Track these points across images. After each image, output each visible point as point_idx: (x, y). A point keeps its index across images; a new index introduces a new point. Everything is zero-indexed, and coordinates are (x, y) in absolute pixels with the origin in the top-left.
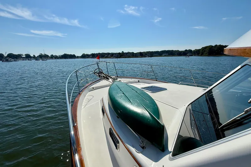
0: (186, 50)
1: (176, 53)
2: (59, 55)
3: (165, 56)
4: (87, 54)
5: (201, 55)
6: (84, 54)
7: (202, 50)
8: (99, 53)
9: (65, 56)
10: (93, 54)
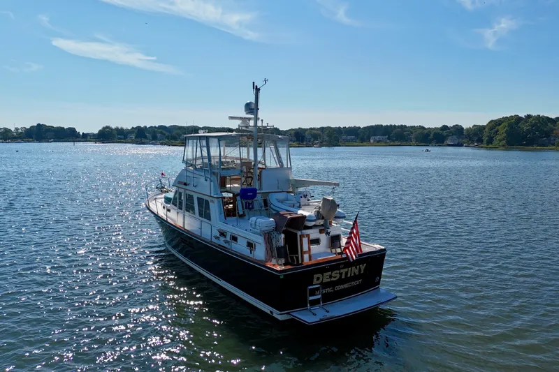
0: (445, 128)
1: (413, 136)
2: (17, 129)
3: (378, 143)
4: (117, 129)
5: (488, 143)
6: (107, 127)
7: (491, 129)
8: (161, 127)
9: (40, 134)
10: (139, 128)
